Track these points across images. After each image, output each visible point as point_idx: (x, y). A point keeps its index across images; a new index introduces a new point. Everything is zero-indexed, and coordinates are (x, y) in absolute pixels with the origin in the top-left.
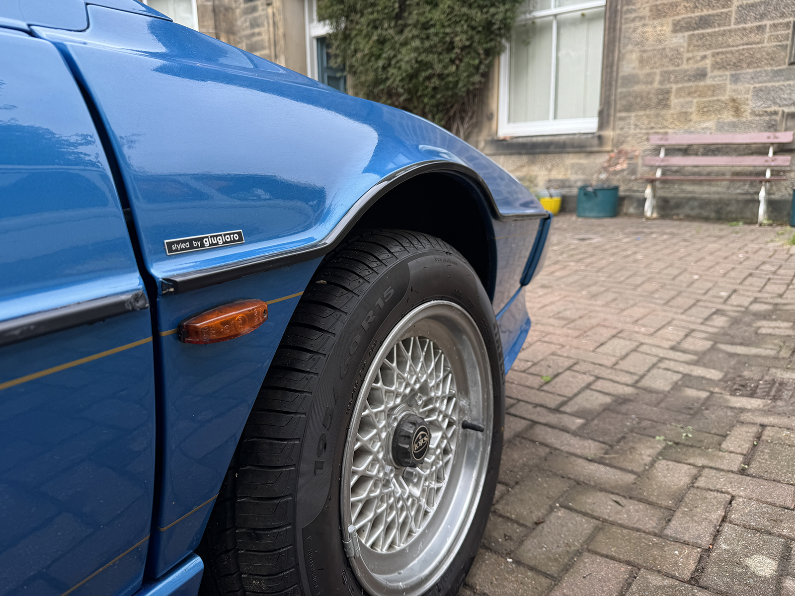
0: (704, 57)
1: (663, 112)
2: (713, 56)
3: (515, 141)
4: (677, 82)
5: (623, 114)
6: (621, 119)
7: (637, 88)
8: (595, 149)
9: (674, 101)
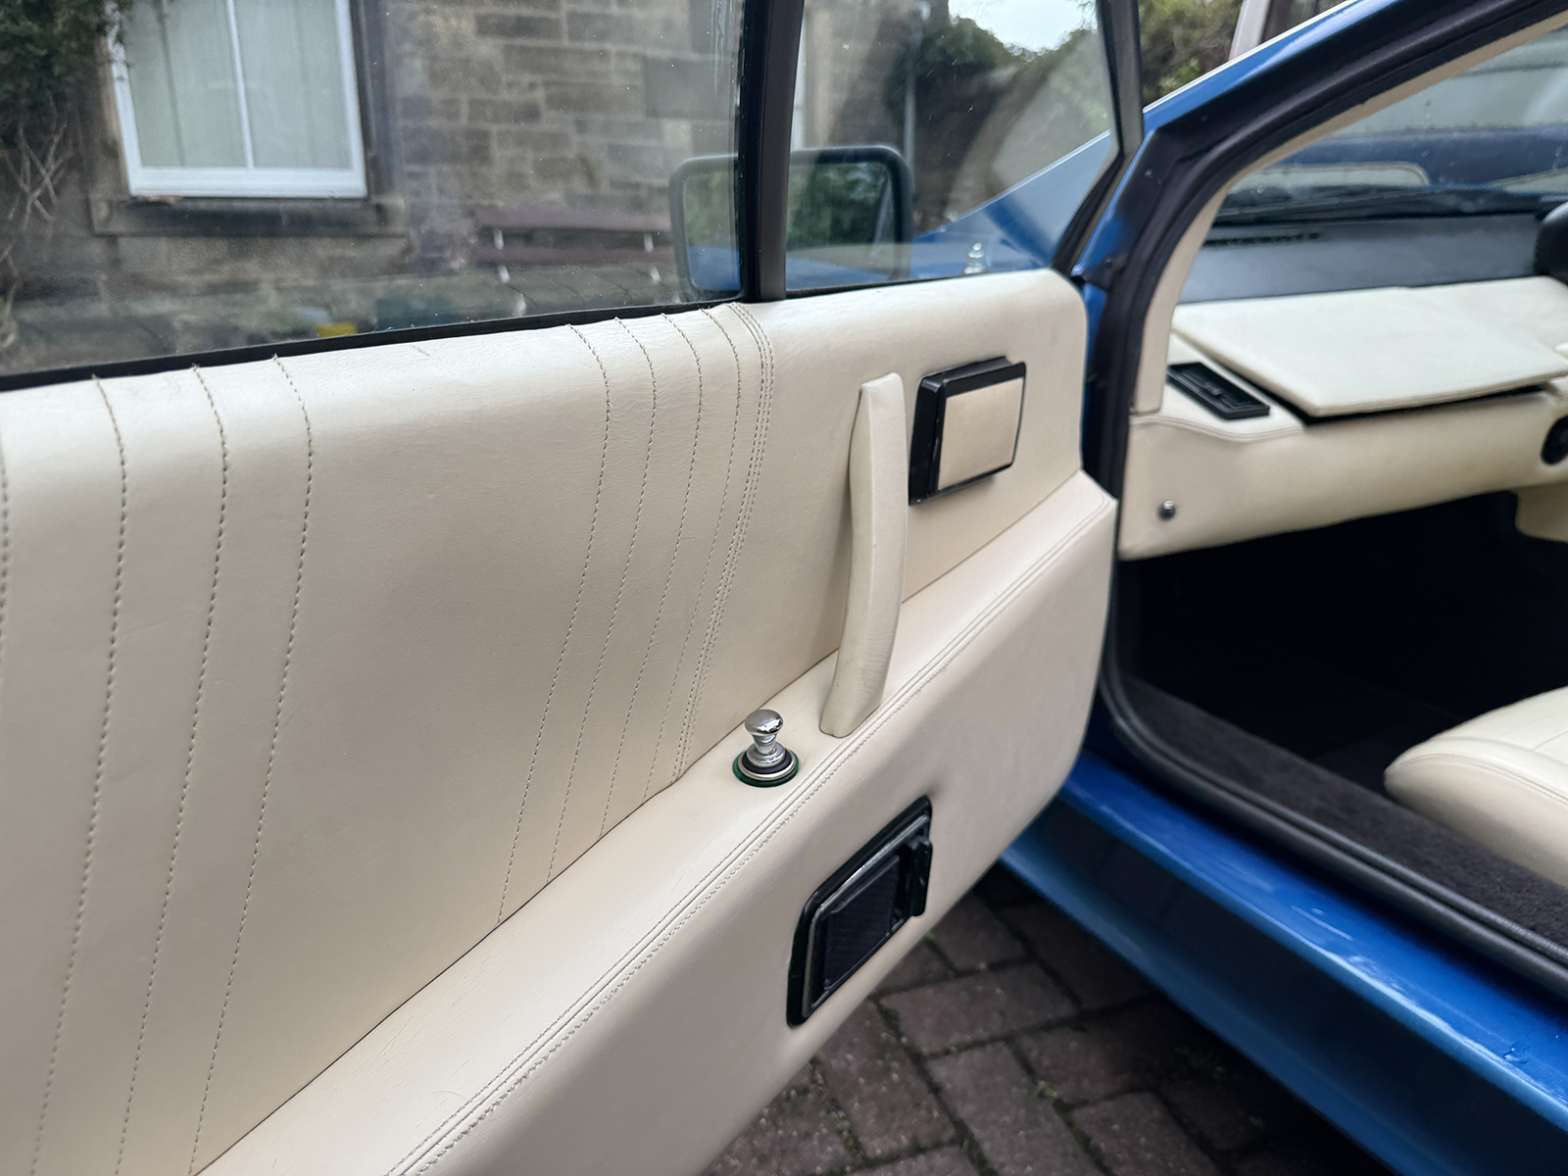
0: (532, 86)
1: (483, 170)
2: (547, 84)
3: (189, 205)
4: (496, 119)
5: (415, 168)
6: (412, 176)
7: (434, 123)
8: (373, 229)
9: (497, 152)
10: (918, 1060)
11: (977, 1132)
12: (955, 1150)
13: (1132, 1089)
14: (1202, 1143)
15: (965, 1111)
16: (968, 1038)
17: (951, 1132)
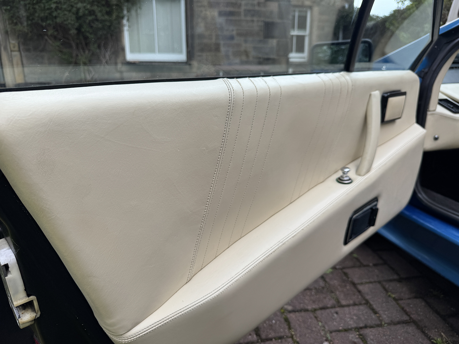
0: (233, 30)
1: (218, 54)
2: (237, 30)
3: (141, 64)
4: (222, 40)
5: (200, 54)
6: (199, 56)
7: (206, 41)
8: (188, 71)
9: (223, 49)
10: (354, 284)
11: (372, 303)
12: (365, 305)
13: (416, 297)
14: (437, 312)
15: (368, 297)
16: (368, 281)
17: (364, 302)
